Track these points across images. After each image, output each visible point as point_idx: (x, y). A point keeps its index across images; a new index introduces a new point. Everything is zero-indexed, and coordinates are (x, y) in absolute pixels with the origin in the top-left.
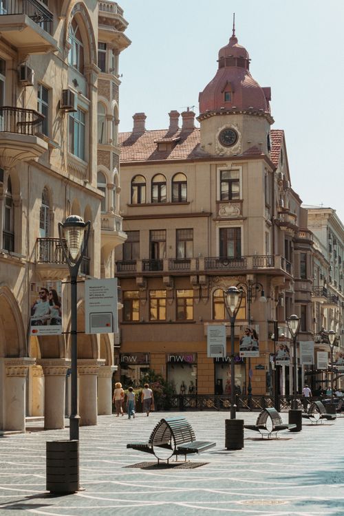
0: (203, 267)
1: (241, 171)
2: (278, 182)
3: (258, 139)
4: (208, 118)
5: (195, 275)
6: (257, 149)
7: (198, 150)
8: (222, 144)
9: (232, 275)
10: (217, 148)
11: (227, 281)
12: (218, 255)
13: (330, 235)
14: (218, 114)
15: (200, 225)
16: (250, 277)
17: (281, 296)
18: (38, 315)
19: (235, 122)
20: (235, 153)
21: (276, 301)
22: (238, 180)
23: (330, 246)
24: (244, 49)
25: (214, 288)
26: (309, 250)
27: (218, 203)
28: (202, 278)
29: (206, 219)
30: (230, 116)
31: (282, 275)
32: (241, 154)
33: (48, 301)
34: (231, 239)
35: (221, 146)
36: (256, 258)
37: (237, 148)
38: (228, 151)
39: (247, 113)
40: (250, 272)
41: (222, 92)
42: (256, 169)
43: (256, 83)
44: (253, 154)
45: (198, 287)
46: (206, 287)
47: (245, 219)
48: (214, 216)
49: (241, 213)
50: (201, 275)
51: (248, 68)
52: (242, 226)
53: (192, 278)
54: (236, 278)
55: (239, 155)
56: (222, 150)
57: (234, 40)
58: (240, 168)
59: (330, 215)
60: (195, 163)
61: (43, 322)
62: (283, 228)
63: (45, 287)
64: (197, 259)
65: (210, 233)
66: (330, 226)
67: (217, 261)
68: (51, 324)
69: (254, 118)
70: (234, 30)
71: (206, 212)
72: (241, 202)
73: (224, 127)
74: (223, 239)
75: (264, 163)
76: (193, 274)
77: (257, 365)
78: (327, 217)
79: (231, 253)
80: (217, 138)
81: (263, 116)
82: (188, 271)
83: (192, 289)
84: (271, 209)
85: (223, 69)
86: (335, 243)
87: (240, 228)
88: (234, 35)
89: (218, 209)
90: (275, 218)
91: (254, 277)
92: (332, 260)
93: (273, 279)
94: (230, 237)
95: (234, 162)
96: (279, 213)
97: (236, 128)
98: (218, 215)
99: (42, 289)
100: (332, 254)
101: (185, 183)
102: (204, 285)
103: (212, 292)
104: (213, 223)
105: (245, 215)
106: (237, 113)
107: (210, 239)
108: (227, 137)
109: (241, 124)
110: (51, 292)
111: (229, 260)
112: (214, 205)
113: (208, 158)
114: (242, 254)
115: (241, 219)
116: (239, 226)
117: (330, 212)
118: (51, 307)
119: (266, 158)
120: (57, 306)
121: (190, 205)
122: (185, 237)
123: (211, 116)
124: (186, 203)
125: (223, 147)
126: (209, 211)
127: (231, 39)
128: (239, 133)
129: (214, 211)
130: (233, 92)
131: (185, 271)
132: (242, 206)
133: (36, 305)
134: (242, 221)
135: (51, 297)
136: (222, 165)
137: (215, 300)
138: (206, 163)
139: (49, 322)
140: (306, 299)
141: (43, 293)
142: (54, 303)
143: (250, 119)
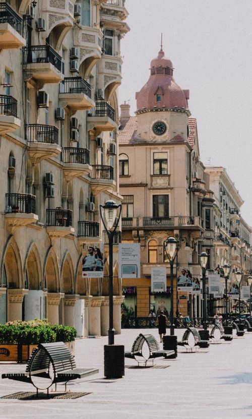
0: (142, 224)
1: (169, 153)
2: (193, 158)
3: (181, 129)
4: (143, 113)
5: (136, 230)
6: (180, 137)
7: (136, 136)
8: (155, 133)
9: (163, 230)
10: (151, 136)
11: (158, 234)
12: (151, 215)
13: (221, 188)
14: (152, 111)
15: (138, 193)
16: (176, 232)
17: (195, 244)
18: (87, 265)
19: (164, 117)
20: (164, 140)
21: (193, 248)
22: (166, 160)
23: (221, 197)
24: (170, 61)
25: (149, 240)
26: (212, 206)
27: (152, 176)
28: (141, 233)
29: (143, 188)
30: (161, 112)
31: (199, 230)
32: (169, 141)
33: (94, 255)
34: (161, 203)
35: (154, 135)
36: (180, 217)
37: (166, 136)
38: (160, 138)
39: (174, 111)
40: (176, 228)
41: (155, 95)
42: (180, 152)
43: (179, 87)
44: (178, 141)
45: (138, 239)
46: (144, 239)
47: (172, 189)
48: (149, 186)
49: (169, 184)
50: (140, 230)
51: (172, 75)
52: (169, 194)
53: (133, 232)
54: (166, 232)
55: (167, 142)
56: (155, 137)
57: (162, 53)
58: (168, 151)
59: (221, 172)
60: (134, 147)
61: (91, 269)
62: (197, 193)
63: (92, 246)
64: (138, 219)
65: (146, 198)
66: (221, 181)
67: (152, 220)
68: (96, 270)
69: (177, 114)
70: (162, 46)
71: (143, 183)
72: (169, 176)
73: (156, 121)
74: (155, 203)
75: (186, 147)
76: (134, 229)
77: (181, 295)
78: (220, 174)
79: (161, 214)
80: (151, 129)
81: (184, 112)
82: (131, 227)
83: (133, 240)
84: (189, 180)
85: (154, 76)
86: (224, 194)
87: (168, 195)
88: (162, 50)
89: (152, 181)
90: (191, 186)
91: (179, 232)
92: (222, 208)
93: (193, 233)
94: (161, 202)
95: (164, 146)
96: (194, 182)
97: (165, 122)
98: (152, 185)
99: (90, 247)
100: (222, 203)
101: (127, 161)
102: (143, 237)
103: (148, 242)
104: (148, 191)
105: (172, 186)
106: (166, 110)
107: (146, 203)
108: (159, 128)
109: (168, 119)
110: (96, 250)
111: (161, 219)
112: (149, 178)
113: (145, 143)
114: (170, 215)
115: (169, 188)
116: (167, 194)
117: (222, 171)
118: (96, 260)
119: (187, 144)
120: (100, 259)
121: (131, 178)
122: (128, 202)
123: (146, 112)
124: (128, 176)
125: (156, 136)
126: (145, 183)
127: (159, 53)
128: (167, 125)
129: (149, 183)
130: (163, 95)
131: (128, 227)
132: (169, 179)
133: (86, 258)
134: (170, 190)
135: (96, 253)
136: (155, 148)
137: (150, 248)
138: (143, 147)
139: (95, 269)
140: (210, 244)
141: (91, 250)
142: (98, 257)
143: (175, 114)
